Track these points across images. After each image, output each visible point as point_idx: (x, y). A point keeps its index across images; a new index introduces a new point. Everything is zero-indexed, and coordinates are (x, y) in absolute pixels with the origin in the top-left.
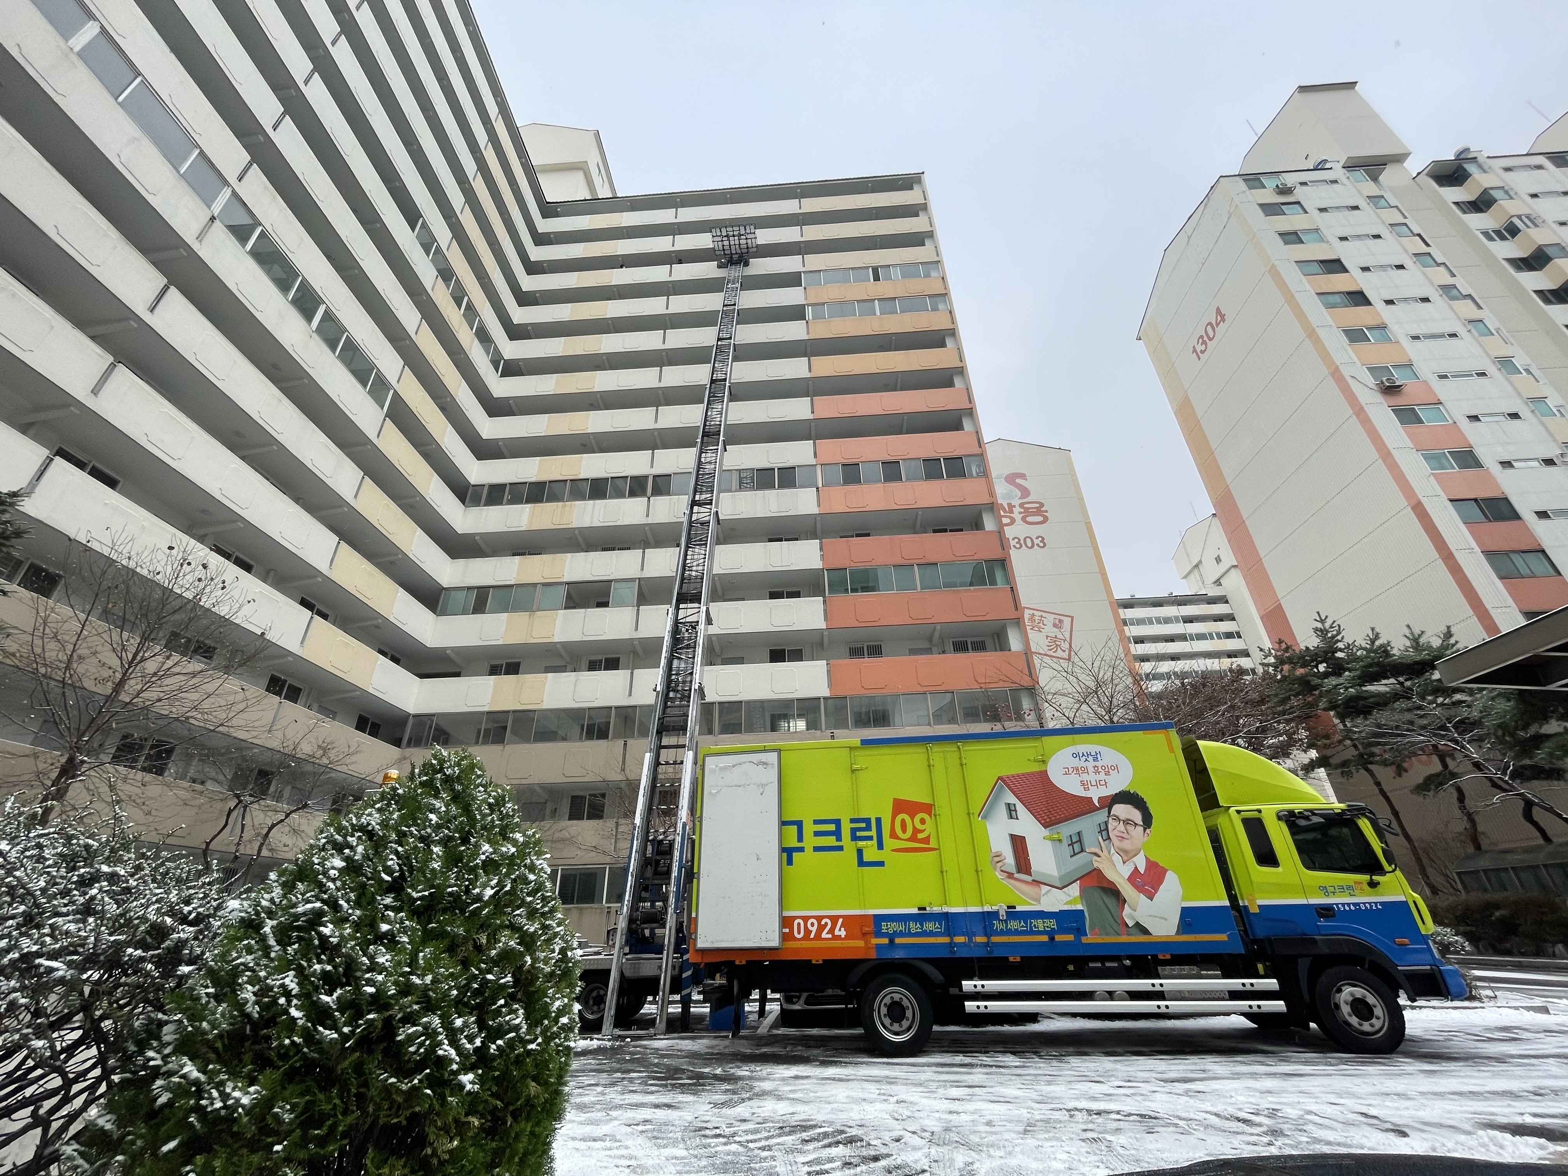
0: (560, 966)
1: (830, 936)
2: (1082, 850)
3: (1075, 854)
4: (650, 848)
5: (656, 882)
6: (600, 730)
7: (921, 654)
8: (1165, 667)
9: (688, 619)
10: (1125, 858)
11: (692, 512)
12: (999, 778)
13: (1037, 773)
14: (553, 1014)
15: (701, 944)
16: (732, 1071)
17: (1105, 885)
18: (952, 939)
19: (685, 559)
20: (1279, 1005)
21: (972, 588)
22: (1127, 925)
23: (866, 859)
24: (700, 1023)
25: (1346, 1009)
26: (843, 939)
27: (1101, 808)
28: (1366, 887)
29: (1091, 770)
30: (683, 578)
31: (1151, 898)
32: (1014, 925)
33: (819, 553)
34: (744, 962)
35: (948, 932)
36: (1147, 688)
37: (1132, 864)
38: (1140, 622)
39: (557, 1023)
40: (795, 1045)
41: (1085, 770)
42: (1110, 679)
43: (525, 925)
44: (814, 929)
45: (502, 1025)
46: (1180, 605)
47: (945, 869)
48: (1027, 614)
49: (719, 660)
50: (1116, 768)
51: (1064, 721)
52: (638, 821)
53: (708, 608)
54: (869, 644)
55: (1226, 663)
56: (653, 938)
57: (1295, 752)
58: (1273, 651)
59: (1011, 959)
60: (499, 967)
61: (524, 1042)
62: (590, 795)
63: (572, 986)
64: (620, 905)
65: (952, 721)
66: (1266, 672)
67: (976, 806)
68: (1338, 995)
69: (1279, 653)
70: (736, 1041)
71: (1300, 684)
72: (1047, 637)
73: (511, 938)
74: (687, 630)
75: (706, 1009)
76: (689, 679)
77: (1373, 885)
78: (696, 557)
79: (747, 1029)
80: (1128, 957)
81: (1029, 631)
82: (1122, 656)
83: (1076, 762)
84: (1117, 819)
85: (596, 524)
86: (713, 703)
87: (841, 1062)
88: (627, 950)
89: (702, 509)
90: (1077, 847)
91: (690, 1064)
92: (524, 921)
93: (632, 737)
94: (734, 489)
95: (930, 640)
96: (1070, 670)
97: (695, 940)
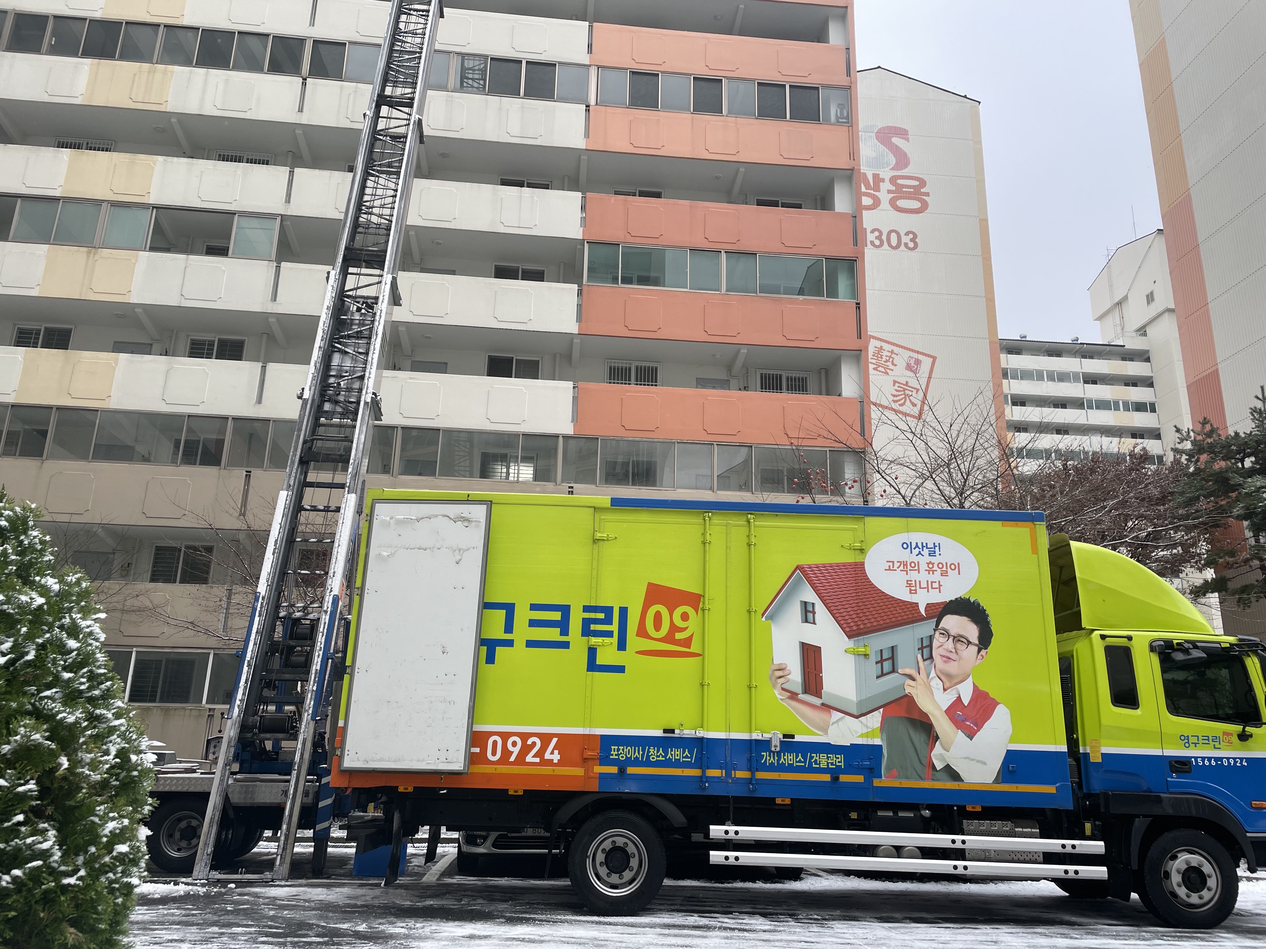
0: (117, 775)
1: (537, 760)
2: (894, 671)
3: (883, 675)
4: (279, 629)
5: (287, 676)
6: (206, 451)
7: (714, 388)
8: (1046, 441)
9: (360, 292)
10: (947, 684)
11: (377, 116)
12: (798, 567)
13: (850, 564)
14: (105, 839)
15: (349, 762)
16: (382, 927)
17: (916, 716)
18: (704, 772)
19: (362, 193)
20: (1100, 872)
21: (801, 298)
22: (934, 767)
23: (599, 661)
24: (340, 867)
25: (1176, 878)
26: (556, 765)
27: (928, 618)
28: (1235, 739)
29: (923, 567)
30: (356, 224)
31: (971, 735)
32: (789, 759)
33: (578, 214)
34: (410, 789)
35: (700, 764)
36: (1016, 467)
37: (954, 692)
38: (1026, 375)
39: (111, 852)
40: (474, 898)
41: (916, 567)
42: (970, 449)
43: (59, 712)
44: (516, 750)
45: (21, 849)
46: (1084, 357)
47: (706, 681)
48: (873, 345)
49: (408, 363)
50: (957, 567)
51: (897, 501)
52: (262, 588)
53: (394, 280)
54: (640, 364)
55: (1127, 445)
56: (277, 753)
57: (1188, 570)
58: (1192, 434)
59: (779, 801)
60: (15, 769)
61: (57, 875)
62: (187, 547)
63: (137, 803)
64: (228, 706)
65: (745, 486)
66: (1177, 462)
67: (762, 599)
68: (1172, 862)
69: (1199, 438)
70: (391, 891)
71: (1216, 482)
72: (895, 382)
73: (36, 730)
74: (359, 310)
75: (350, 850)
76: (356, 385)
77: (1244, 737)
78: (380, 192)
79: (409, 875)
80: (929, 807)
81: (871, 371)
82: (993, 419)
83: (905, 556)
84: (946, 634)
85: (210, 110)
86: (393, 428)
87: (534, 920)
88: (236, 767)
89: (395, 113)
90: (887, 666)
91: (321, 917)
92: (58, 706)
93: (260, 466)
94: (451, 85)
95: (729, 368)
96: (918, 431)
97: (341, 758)
